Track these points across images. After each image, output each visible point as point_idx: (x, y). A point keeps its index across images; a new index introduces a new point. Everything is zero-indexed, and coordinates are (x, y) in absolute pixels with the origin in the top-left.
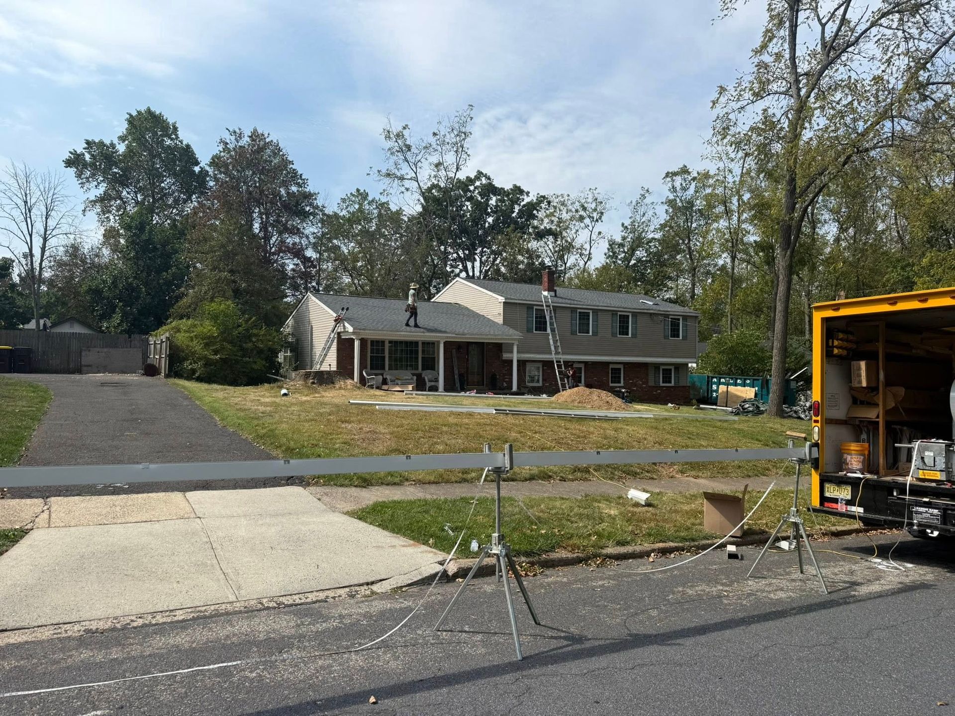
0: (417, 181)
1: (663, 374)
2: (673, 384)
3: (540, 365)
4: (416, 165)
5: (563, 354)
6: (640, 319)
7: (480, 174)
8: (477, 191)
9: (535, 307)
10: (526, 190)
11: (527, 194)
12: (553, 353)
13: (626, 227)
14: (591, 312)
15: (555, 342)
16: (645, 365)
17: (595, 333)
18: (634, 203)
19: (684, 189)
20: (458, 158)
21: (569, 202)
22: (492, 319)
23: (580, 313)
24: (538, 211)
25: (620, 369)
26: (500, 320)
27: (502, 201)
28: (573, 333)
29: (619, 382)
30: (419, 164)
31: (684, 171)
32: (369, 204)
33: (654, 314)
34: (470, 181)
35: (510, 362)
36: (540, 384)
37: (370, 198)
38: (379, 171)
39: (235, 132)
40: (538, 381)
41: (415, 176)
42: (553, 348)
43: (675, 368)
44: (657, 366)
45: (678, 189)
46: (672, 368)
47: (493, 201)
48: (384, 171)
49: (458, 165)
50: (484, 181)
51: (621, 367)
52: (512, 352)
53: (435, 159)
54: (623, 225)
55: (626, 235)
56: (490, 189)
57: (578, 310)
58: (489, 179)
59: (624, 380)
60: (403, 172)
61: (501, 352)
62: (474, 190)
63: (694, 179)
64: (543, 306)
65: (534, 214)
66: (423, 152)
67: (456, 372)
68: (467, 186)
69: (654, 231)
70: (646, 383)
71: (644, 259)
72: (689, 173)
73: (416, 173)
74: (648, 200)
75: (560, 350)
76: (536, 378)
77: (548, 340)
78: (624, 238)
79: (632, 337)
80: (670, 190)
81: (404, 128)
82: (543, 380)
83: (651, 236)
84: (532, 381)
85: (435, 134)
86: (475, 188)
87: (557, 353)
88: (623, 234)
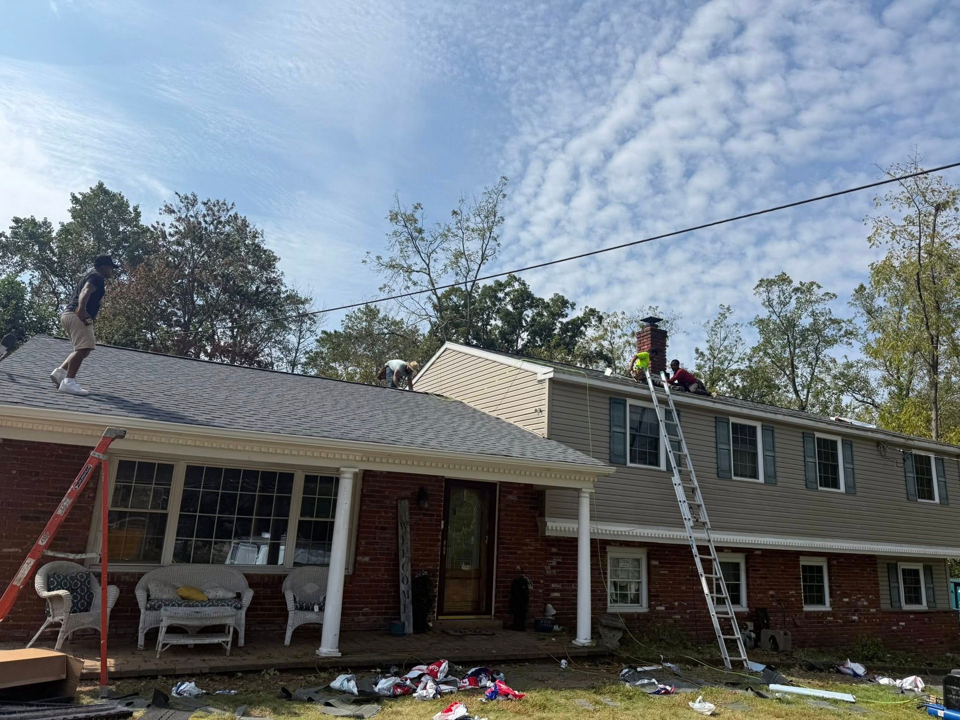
0: (429, 275)
1: (905, 583)
2: (924, 606)
3: (642, 554)
4: (429, 257)
5: (714, 528)
6: (859, 450)
7: (513, 278)
8: (508, 299)
9: (629, 401)
10: (571, 301)
11: (573, 306)
12: (689, 524)
13: (702, 353)
14: (759, 426)
15: (690, 492)
16: (869, 560)
17: (771, 478)
18: (712, 324)
19: (784, 304)
20: (484, 246)
21: (625, 321)
22: (520, 425)
23: (735, 425)
24: (586, 327)
25: (820, 569)
26: (540, 427)
27: (540, 314)
28: (721, 474)
29: (821, 601)
30: (434, 255)
31: (784, 279)
32: (379, 322)
33: (885, 442)
34: (500, 286)
35: (572, 543)
36: (643, 608)
37: (381, 316)
38: (379, 258)
39: (186, 198)
40: (636, 600)
41: (425, 266)
42: (685, 509)
43: (925, 568)
44: (892, 562)
45: (774, 303)
46: (919, 567)
47: (529, 313)
48: (386, 259)
49: (483, 254)
50: (517, 285)
51: (822, 562)
52: (575, 516)
53: (454, 245)
54: (697, 350)
55: (703, 363)
56: (525, 298)
57: (733, 420)
58: (524, 284)
59: (831, 596)
60: (410, 262)
61: (542, 515)
62: (505, 298)
63: (796, 290)
64: (650, 400)
65: (581, 332)
66: (439, 240)
67: (405, 572)
68: (496, 291)
69: (737, 362)
70: (876, 603)
71: (727, 395)
72: (790, 282)
73: (428, 265)
74: (731, 319)
75: (704, 517)
76: (633, 587)
77: (671, 487)
78: (699, 367)
79: (847, 493)
80: (764, 304)
81: (416, 208)
82: (650, 597)
83: (734, 367)
84: (624, 598)
85: (455, 213)
86: (506, 294)
87: (699, 525)
88: (699, 361)
